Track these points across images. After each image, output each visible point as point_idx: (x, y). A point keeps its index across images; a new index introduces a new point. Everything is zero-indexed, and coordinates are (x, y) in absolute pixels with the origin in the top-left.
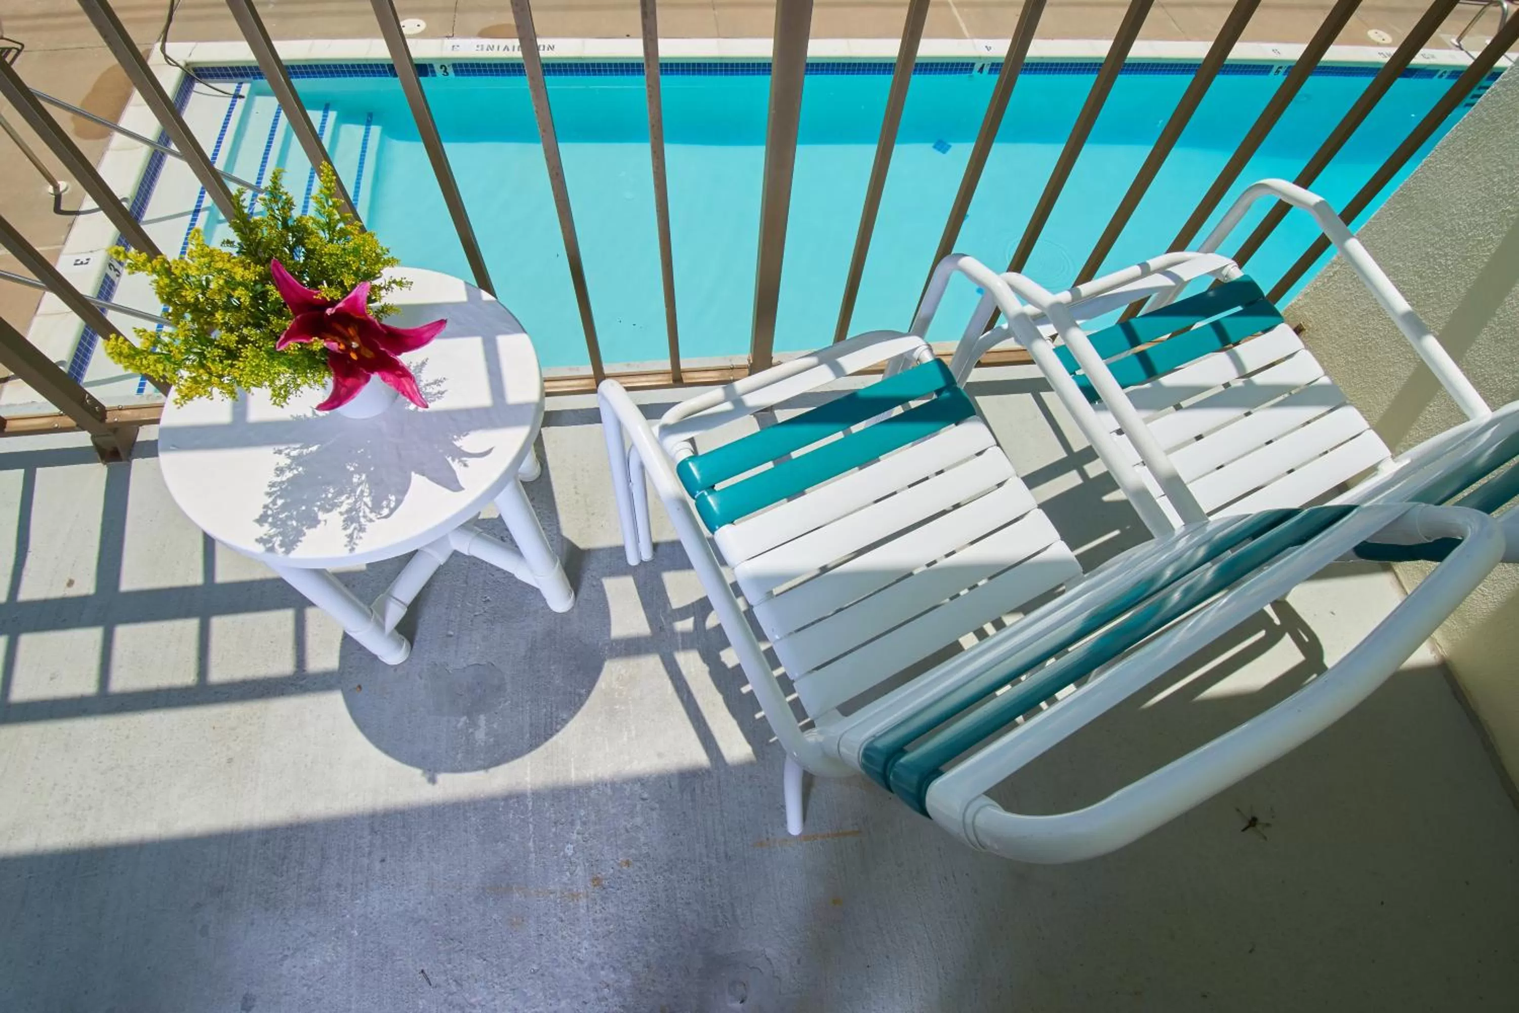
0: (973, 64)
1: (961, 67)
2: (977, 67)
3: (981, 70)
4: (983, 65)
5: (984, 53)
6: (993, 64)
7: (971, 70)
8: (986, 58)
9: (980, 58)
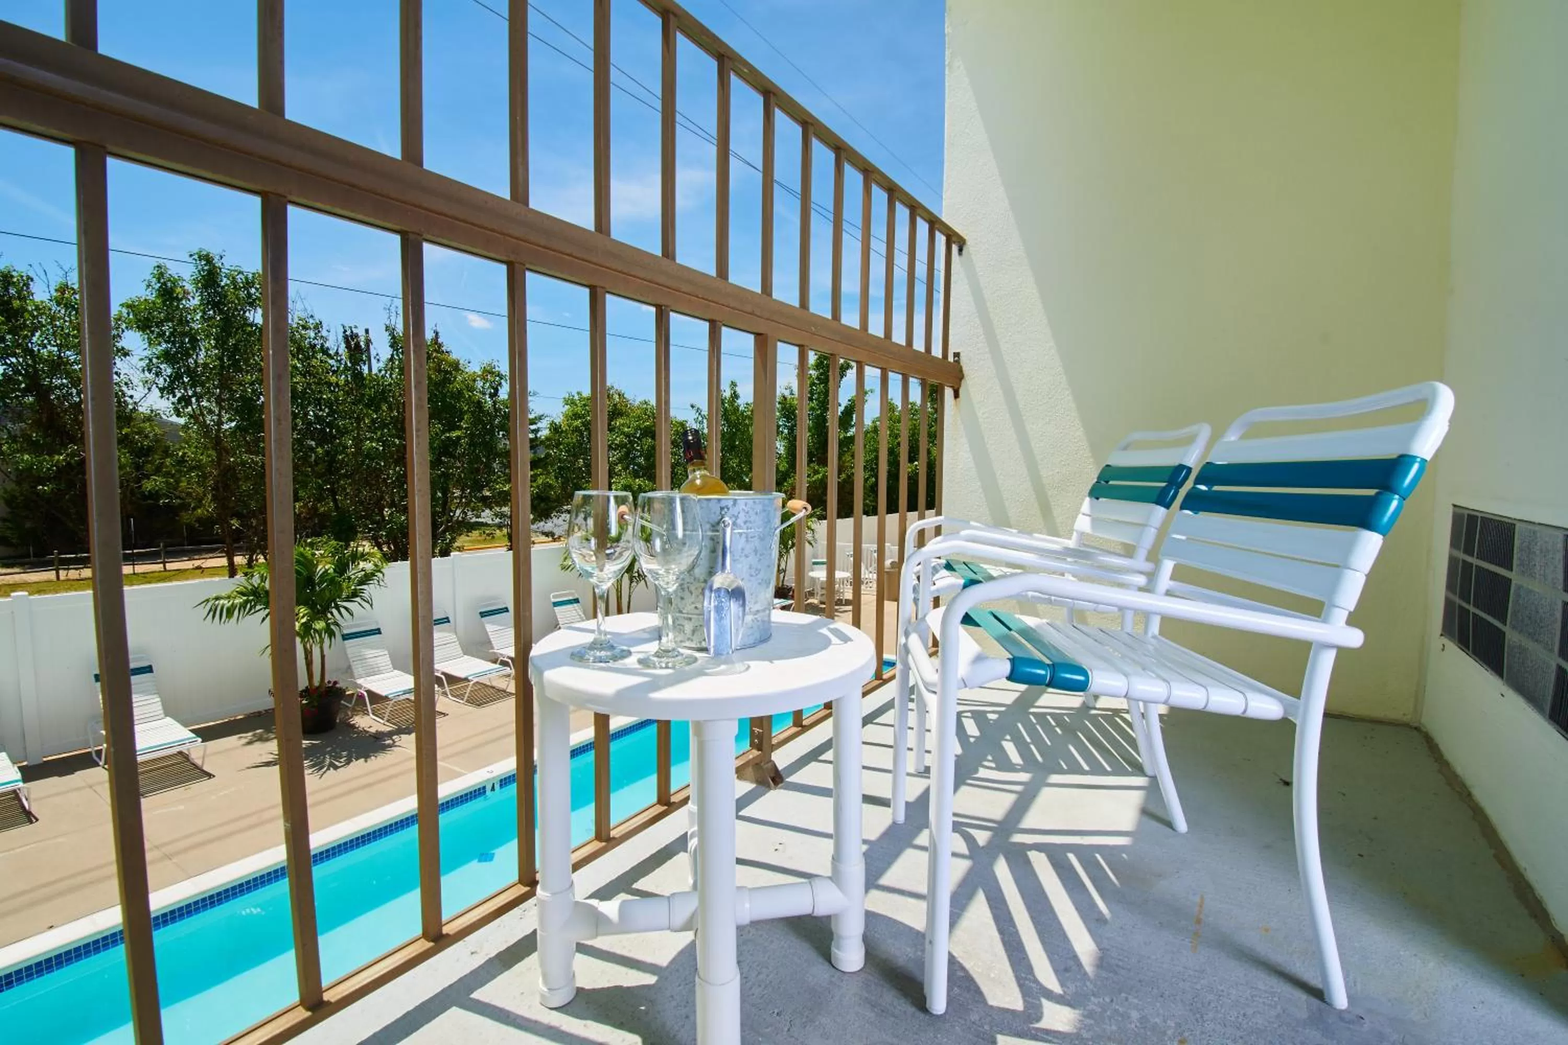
0: (484, 788)
1: (478, 792)
2: (489, 788)
3: (493, 789)
4: (493, 784)
5: (490, 776)
6: (501, 781)
7: (485, 792)
8: (494, 778)
9: (488, 780)
